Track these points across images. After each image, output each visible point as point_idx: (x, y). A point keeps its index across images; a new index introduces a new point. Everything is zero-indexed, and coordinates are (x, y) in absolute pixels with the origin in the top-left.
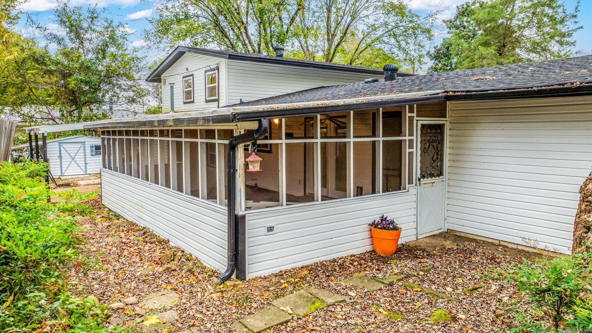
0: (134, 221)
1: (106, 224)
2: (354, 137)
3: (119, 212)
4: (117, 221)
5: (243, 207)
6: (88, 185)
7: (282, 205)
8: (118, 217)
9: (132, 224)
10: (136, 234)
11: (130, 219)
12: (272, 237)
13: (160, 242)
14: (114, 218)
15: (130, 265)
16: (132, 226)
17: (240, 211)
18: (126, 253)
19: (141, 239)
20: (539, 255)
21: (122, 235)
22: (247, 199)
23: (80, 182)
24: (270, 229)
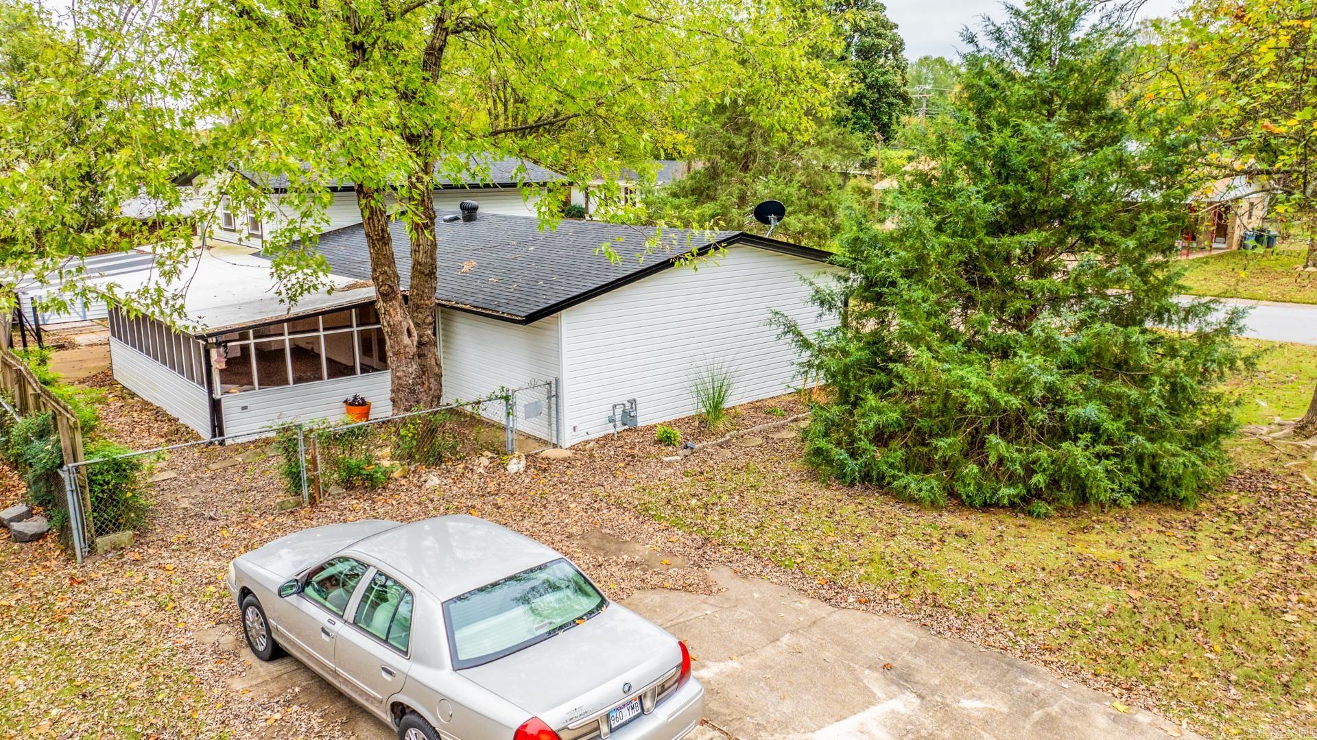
0: (150, 400)
1: (119, 404)
2: (325, 329)
3: (134, 389)
4: (131, 400)
5: (219, 393)
6: (92, 345)
7: (254, 389)
8: (133, 395)
9: (147, 403)
10: (149, 413)
11: (146, 399)
12: (246, 414)
13: (170, 420)
14: (128, 397)
15: (139, 438)
16: (146, 406)
17: (217, 395)
18: (137, 430)
19: (152, 418)
20: (493, 425)
21: (135, 414)
22: (222, 382)
23: (79, 339)
24: (244, 408)
